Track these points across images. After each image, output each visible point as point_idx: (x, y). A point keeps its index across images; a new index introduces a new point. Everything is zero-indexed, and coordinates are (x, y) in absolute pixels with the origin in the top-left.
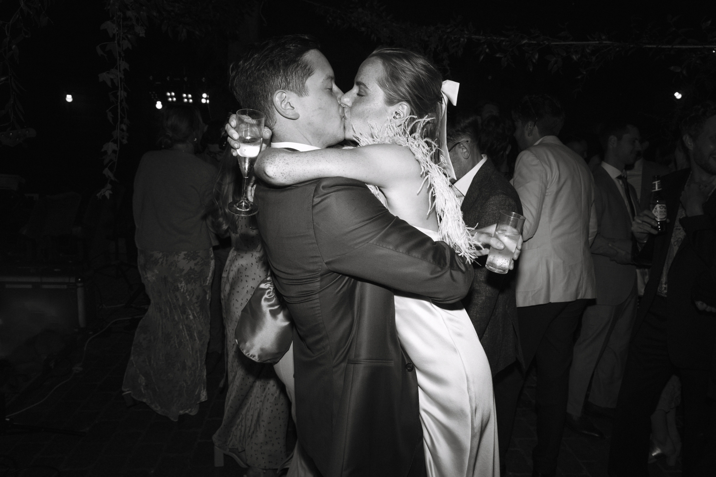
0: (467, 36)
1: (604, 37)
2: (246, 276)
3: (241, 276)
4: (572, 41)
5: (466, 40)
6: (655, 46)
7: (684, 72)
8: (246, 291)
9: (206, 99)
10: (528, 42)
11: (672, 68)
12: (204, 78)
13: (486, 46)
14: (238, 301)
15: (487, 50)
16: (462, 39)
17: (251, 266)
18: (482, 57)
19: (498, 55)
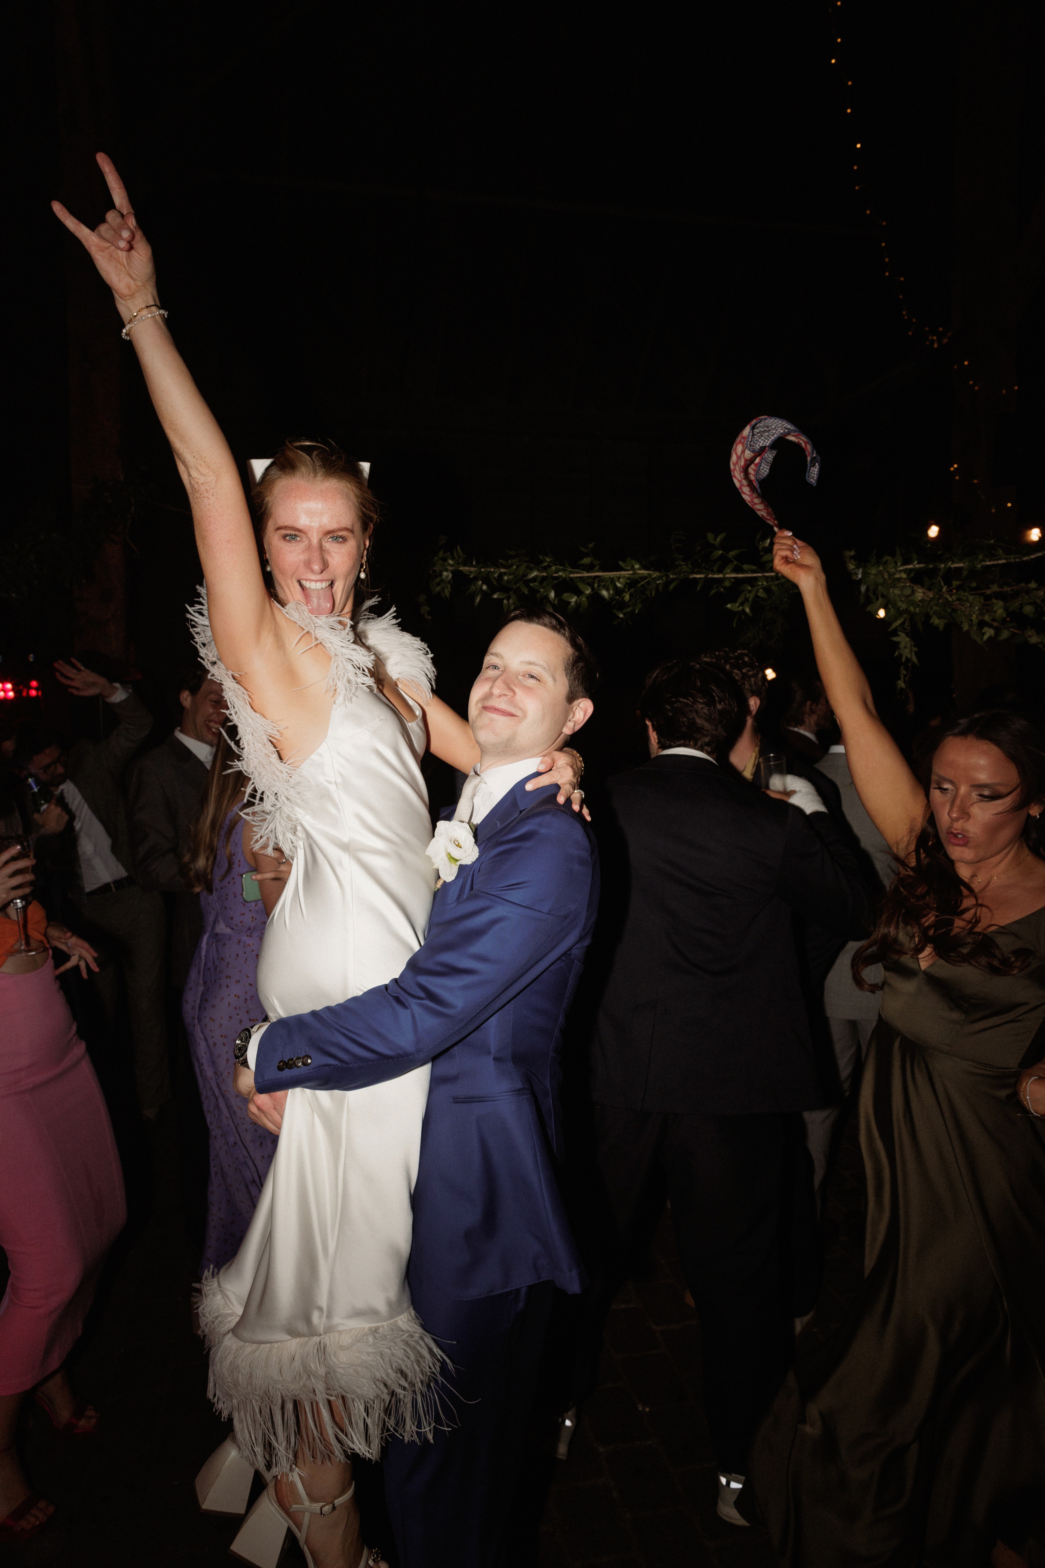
0: (452, 568)
1: (637, 566)
2: (227, 977)
3: (220, 979)
4: (598, 571)
5: (451, 575)
6: (703, 576)
7: (748, 610)
8: (228, 1004)
9: (37, 689)
10: (538, 574)
11: (729, 606)
12: (32, 655)
13: (480, 582)
14: (214, 1020)
15: (485, 587)
16: (445, 574)
17: (236, 958)
18: (478, 599)
19: (495, 596)
